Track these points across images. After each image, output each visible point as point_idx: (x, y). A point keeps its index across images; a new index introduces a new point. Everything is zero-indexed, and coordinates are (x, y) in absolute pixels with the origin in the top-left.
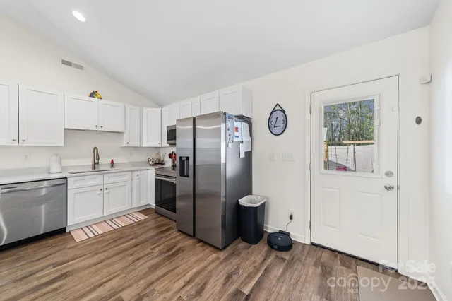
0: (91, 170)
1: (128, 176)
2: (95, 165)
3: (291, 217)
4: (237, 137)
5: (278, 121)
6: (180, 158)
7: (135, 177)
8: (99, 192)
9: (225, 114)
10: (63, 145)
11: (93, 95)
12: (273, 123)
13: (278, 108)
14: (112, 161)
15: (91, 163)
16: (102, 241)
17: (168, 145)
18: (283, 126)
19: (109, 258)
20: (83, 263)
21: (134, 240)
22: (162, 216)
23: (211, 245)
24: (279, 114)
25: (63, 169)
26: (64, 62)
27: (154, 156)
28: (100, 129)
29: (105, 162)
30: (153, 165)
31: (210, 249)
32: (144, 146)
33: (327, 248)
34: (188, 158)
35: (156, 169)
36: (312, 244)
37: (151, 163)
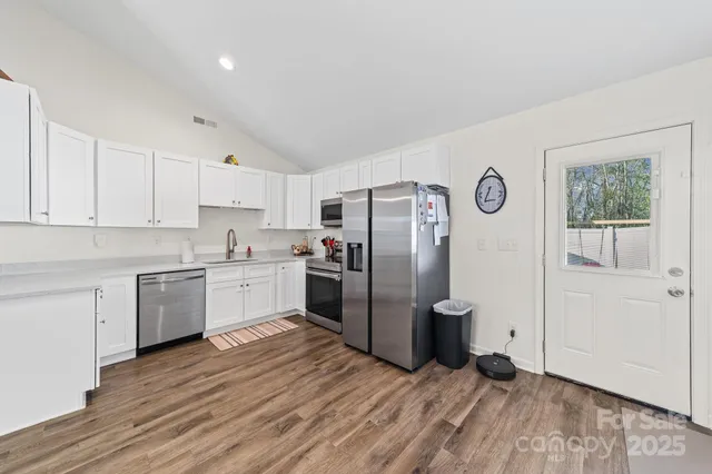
0: (224, 259)
1: (271, 269)
2: (230, 252)
3: (512, 334)
4: (431, 216)
5: (492, 192)
6: (349, 245)
7: (280, 271)
8: (239, 289)
9: (416, 184)
10: (197, 226)
11: (228, 160)
12: (483, 196)
13: (491, 173)
14: (249, 249)
15: (224, 250)
16: (249, 353)
17: (322, 227)
18: (498, 200)
19: (267, 371)
20: (237, 375)
21: (290, 354)
22: (317, 325)
23: (396, 366)
24: (494, 182)
25: (197, 257)
26: (197, 120)
27: (299, 243)
28: (237, 206)
29: (240, 249)
30: (298, 255)
31: (395, 371)
32: (289, 228)
33: (571, 381)
34: (360, 246)
35: (307, 261)
36: (547, 374)
37: (296, 251)
